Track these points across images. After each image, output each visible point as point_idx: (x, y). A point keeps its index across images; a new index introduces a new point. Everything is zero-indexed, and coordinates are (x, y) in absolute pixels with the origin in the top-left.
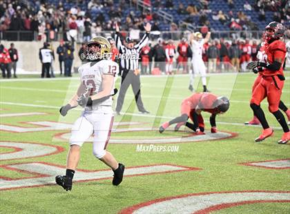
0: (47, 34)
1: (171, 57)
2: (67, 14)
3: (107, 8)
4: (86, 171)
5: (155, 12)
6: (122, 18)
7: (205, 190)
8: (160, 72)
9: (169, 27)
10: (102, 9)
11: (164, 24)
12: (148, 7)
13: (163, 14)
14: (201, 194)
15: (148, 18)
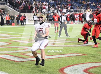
0: (36, 11)
1: (77, 18)
2: (42, 4)
3: (56, 2)
4: (49, 56)
5: (71, 3)
6: (61, 5)
7: (89, 62)
8: (73, 23)
9: (76, 8)
10: (54, 2)
11: (75, 7)
12: (69, 1)
13: (74, 4)
14: (87, 63)
15: (69, 5)
